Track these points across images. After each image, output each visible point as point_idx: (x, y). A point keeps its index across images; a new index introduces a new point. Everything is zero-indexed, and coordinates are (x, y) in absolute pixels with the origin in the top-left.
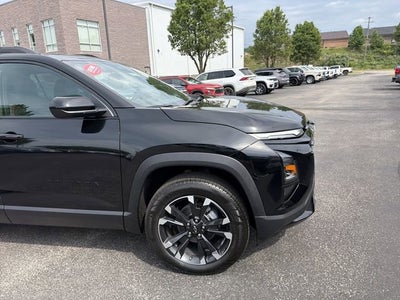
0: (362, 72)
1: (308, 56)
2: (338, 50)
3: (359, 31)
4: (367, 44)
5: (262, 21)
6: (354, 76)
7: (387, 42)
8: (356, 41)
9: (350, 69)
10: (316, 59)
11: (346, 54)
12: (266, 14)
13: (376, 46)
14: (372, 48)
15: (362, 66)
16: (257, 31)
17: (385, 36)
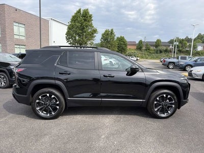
0: (143, 60)
1: (122, 51)
2: (133, 50)
3: (141, 42)
4: (144, 48)
5: (104, 34)
6: (140, 61)
7: (152, 48)
8: (140, 46)
9: (138, 58)
10: (125, 53)
11: (136, 51)
12: (106, 31)
13: (148, 49)
14: (146, 50)
15: (142, 57)
16: (102, 38)
17: (151, 45)
